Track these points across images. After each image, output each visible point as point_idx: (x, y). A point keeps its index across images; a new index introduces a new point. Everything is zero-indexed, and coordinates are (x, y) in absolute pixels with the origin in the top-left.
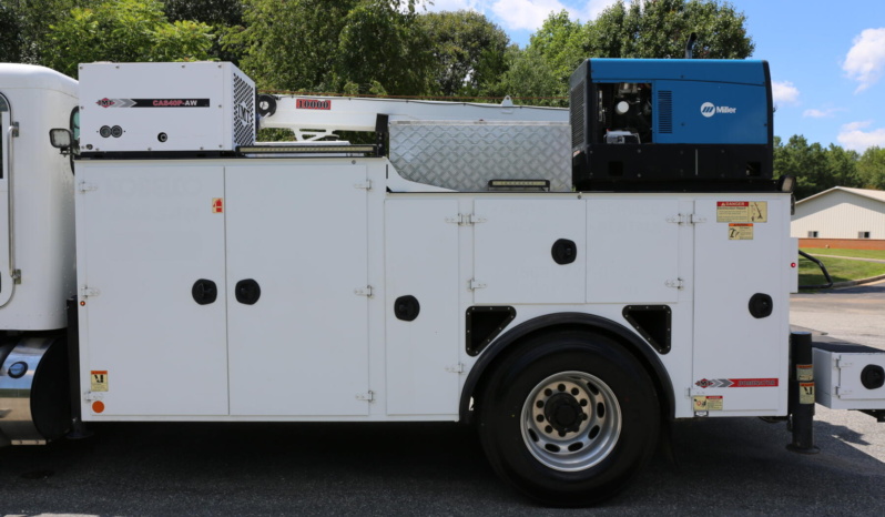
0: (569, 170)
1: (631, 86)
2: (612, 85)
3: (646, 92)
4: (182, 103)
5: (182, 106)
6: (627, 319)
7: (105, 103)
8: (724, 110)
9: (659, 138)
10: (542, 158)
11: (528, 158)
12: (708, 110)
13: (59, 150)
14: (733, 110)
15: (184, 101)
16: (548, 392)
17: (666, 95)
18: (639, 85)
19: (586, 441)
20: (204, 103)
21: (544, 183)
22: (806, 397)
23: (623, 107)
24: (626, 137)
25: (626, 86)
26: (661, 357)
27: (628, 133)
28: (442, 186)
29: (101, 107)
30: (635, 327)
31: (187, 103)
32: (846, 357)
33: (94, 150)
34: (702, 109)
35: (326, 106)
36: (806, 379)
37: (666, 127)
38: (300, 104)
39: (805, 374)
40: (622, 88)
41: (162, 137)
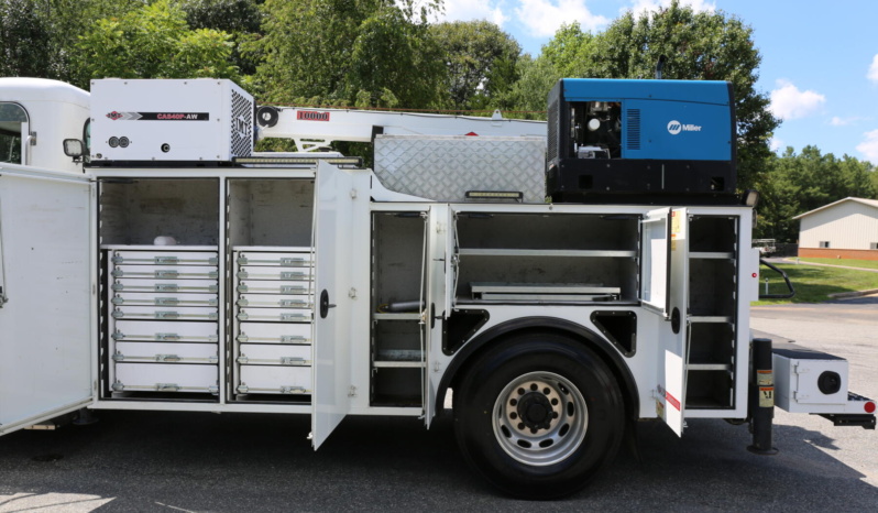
0: (543, 182)
1: (602, 104)
2: (584, 104)
3: (616, 110)
4: (184, 117)
5: (183, 119)
6: (595, 323)
7: (114, 116)
8: (690, 128)
9: (628, 154)
10: (517, 172)
11: (504, 172)
12: (674, 127)
13: (71, 158)
14: (698, 128)
15: (186, 114)
16: (521, 391)
17: (635, 113)
18: (609, 104)
19: (556, 438)
20: (203, 117)
21: (517, 195)
22: (765, 401)
23: (594, 124)
24: (597, 152)
25: (597, 105)
26: (627, 360)
27: (598, 149)
28: (422, 197)
29: (110, 120)
30: (602, 332)
31: (189, 117)
32: (804, 364)
33: (103, 159)
34: (669, 126)
35: (325, 117)
36: (766, 384)
37: (634, 144)
38: (301, 116)
39: (765, 379)
40: (594, 106)
41: (165, 148)
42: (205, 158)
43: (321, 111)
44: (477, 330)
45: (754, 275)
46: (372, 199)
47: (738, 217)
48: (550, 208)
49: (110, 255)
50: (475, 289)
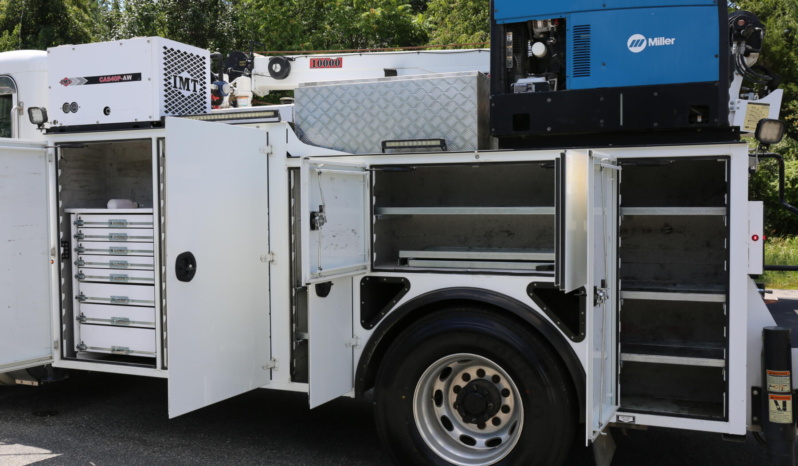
0: (475, 127)
1: (545, 23)
2: (525, 24)
4: (120, 78)
5: (121, 81)
6: (532, 297)
7: (66, 82)
8: (659, 42)
9: (574, 83)
10: (444, 114)
11: (429, 115)
12: (637, 44)
13: (36, 126)
14: (671, 41)
15: (122, 76)
17: (583, 30)
18: (553, 21)
20: (137, 77)
21: (438, 143)
22: (778, 414)
23: (538, 49)
24: (536, 84)
25: (540, 24)
26: (575, 346)
27: (541, 80)
29: (63, 86)
30: (542, 308)
31: (125, 78)
33: (58, 125)
34: (629, 43)
35: (338, 63)
36: (778, 390)
37: (583, 70)
39: (778, 383)
40: (536, 27)
41: (107, 111)
42: (140, 120)
43: (333, 56)
44: (397, 301)
45: (755, 238)
46: (289, 155)
47: (728, 158)
48: (477, 157)
49: (73, 218)
50: (403, 254)
